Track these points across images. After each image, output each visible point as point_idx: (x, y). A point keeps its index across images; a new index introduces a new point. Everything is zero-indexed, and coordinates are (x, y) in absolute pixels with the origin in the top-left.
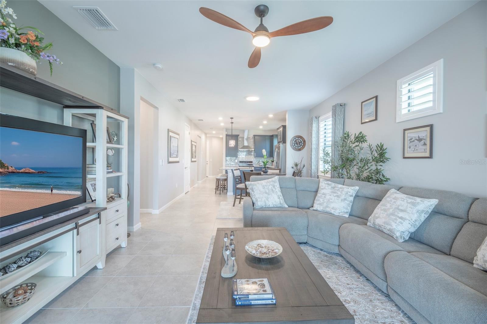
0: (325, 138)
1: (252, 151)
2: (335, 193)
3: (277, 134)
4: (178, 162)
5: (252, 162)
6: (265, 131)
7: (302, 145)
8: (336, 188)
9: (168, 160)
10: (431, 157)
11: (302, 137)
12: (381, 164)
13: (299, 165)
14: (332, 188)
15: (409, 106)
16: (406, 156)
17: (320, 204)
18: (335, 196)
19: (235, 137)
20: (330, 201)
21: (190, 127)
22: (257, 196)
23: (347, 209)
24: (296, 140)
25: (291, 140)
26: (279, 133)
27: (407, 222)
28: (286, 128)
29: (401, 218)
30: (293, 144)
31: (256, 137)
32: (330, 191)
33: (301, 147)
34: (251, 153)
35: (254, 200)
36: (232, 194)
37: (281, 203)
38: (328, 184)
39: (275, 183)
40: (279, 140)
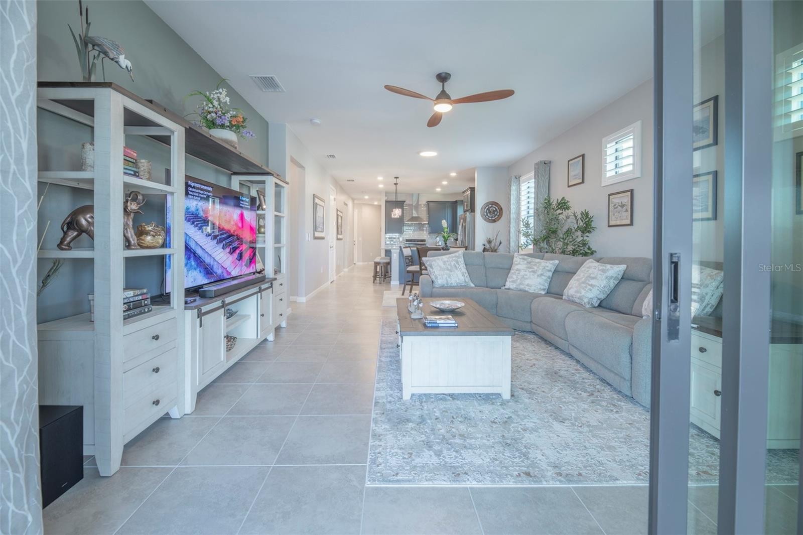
0: (528, 205)
1: (426, 224)
2: (531, 268)
3: (462, 199)
4: (323, 238)
5: (424, 241)
6: (444, 195)
7: (498, 214)
8: (532, 263)
9: (314, 234)
10: (631, 224)
11: (498, 204)
12: (587, 234)
13: (492, 243)
14: (528, 262)
15: (616, 167)
16: (610, 224)
17: (513, 282)
18: (530, 272)
19: (400, 204)
20: (525, 277)
21: (335, 190)
22: (437, 273)
23: (544, 285)
24: (489, 207)
25: (482, 208)
26: (466, 197)
27: (597, 288)
28: (474, 191)
29: (591, 285)
30: (485, 214)
31: (431, 204)
32: (525, 266)
33: (496, 217)
34: (423, 227)
35: (433, 277)
36: (398, 283)
37: (465, 282)
38: (523, 259)
39: (459, 258)
40: (465, 208)
